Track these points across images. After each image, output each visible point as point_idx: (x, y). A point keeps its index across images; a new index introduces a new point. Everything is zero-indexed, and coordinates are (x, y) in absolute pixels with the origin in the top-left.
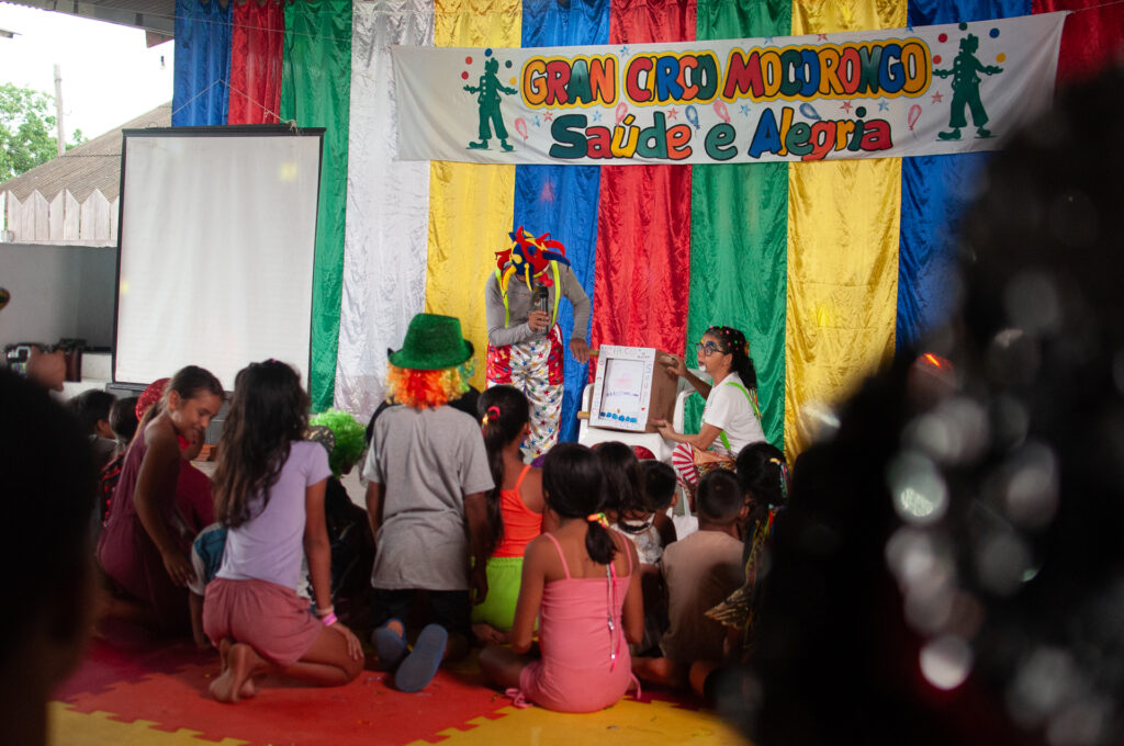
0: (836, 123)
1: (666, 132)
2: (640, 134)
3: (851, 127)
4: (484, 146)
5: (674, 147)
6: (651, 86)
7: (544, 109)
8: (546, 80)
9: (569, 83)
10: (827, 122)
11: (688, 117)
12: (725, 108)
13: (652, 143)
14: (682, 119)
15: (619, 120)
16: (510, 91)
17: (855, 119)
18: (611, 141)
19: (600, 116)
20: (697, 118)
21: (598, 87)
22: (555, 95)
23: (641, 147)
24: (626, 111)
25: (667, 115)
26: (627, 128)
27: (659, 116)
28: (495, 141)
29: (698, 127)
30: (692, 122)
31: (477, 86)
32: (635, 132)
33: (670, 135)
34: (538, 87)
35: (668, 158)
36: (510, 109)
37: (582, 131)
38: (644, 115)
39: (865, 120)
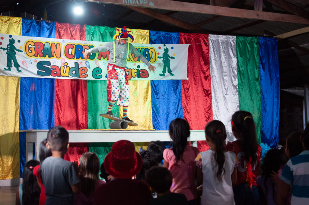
0: (132, 69)
1: (79, 69)
2: (70, 69)
3: (136, 71)
4: (9, 69)
5: (82, 74)
6: (73, 54)
7: (34, 58)
8: (35, 48)
9: (43, 50)
10: (129, 69)
11: (86, 65)
12: (98, 63)
13: (74, 72)
14: (84, 65)
15: (62, 64)
16: (19, 51)
17: (137, 69)
18: (60, 71)
19: (55, 62)
20: (89, 65)
21: (54, 52)
22: (38, 54)
23: (70, 73)
24: (65, 61)
25: (79, 63)
26: (65, 67)
27: (76, 64)
28: (14, 68)
29: (90, 68)
30: (88, 66)
31: (6, 48)
32: (68, 68)
33: (80, 70)
34: (31, 50)
35: (80, 77)
36: (20, 57)
37: (50, 67)
38: (71, 63)
39: (140, 69)
